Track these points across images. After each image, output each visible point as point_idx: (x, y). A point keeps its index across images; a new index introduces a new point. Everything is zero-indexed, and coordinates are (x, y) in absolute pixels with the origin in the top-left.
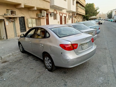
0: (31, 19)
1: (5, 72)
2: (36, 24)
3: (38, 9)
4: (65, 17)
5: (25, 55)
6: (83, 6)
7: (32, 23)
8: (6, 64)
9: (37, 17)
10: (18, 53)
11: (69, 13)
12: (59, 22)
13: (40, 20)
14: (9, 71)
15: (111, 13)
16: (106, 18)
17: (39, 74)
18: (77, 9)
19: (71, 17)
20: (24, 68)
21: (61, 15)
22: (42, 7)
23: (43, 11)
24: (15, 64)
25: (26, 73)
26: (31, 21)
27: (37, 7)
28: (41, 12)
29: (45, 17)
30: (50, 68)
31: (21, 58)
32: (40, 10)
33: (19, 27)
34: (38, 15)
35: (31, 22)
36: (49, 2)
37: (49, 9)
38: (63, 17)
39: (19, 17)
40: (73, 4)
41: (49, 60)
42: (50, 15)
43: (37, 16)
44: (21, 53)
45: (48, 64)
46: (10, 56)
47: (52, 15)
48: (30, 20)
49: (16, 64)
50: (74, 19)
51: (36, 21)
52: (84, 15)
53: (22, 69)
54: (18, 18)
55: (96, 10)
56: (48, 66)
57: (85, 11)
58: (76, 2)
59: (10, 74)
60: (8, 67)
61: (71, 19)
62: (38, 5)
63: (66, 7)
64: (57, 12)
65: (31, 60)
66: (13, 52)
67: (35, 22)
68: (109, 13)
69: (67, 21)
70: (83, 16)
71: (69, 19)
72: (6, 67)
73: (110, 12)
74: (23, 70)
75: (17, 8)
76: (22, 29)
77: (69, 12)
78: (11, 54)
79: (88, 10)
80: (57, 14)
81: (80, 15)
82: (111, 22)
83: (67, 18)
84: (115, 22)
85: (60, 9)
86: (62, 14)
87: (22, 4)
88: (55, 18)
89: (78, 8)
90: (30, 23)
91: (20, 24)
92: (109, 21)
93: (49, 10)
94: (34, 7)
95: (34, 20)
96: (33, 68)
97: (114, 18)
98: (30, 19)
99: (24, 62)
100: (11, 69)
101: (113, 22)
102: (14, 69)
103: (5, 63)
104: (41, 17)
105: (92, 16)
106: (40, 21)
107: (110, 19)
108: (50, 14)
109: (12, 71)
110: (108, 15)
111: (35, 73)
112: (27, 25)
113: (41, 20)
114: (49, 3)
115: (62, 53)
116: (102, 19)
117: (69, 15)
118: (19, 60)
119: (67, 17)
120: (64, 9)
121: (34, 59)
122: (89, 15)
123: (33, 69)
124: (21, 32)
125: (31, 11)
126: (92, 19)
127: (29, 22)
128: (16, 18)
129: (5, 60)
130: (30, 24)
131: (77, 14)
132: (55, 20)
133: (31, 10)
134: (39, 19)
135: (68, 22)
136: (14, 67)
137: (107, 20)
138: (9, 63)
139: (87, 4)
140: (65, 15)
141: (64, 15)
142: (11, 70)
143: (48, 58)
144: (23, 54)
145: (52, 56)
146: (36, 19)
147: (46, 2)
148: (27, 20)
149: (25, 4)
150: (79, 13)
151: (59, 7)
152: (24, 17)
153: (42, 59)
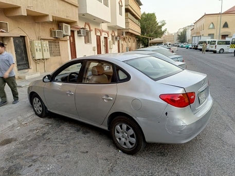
0: (40, 41)
1: (22, 168)
2: (50, 53)
3: (55, 21)
4: (106, 38)
5: (50, 122)
6: (137, 18)
7: (42, 50)
8: (12, 146)
9: (52, 38)
10: (30, 119)
11: (113, 31)
12: (94, 48)
13: (57, 44)
14: (30, 163)
15: (185, 32)
16: (176, 41)
17: (108, 163)
18: (127, 23)
19: (116, 38)
20: (66, 152)
21: (99, 34)
22: (62, 15)
23: (64, 24)
24: (37, 145)
25: (76, 163)
26: (40, 45)
27: (53, 16)
28: (60, 27)
29: (68, 37)
30: (131, 147)
31: (45, 130)
32: (59, 23)
33: (15, 58)
34: (55, 32)
35: (41, 48)
36: (77, 7)
37: (76, 22)
38: (102, 39)
39: (14, 37)
40: (121, 14)
41: (128, 129)
42: (78, 33)
43: (51, 36)
44: (38, 117)
45: (123, 140)
46: (13, 126)
47: (82, 33)
48: (37, 44)
49: (41, 145)
50: (122, 42)
51: (49, 45)
52: (140, 35)
53: (62, 156)
54: (12, 38)
55: (160, 27)
56: (125, 144)
57: (141, 28)
58: (126, 9)
59: (37, 170)
60: (22, 155)
61: (116, 43)
62: (55, 12)
63: (108, 18)
64: (91, 29)
65: (71, 131)
66: (19, 117)
67: (48, 48)
68: (181, 33)
69: (110, 46)
70: (136, 36)
71: (114, 43)
72: (15, 154)
73: (182, 30)
74: (66, 157)
75: (8, 17)
76: (21, 63)
77: (113, 28)
78: (16, 122)
79: (146, 27)
80: (90, 31)
81: (132, 34)
82: (187, 48)
83: (110, 41)
84: (193, 48)
85: (97, 21)
86: (101, 31)
87: (22, 8)
88: (87, 40)
89: (129, 21)
90: (38, 49)
91: (16, 51)
92: (182, 47)
93: (78, 22)
94: (47, 15)
95: (46, 44)
96: (86, 150)
97: (193, 42)
98: (37, 41)
99: (57, 139)
100: (34, 158)
101: (191, 48)
102: (41, 156)
103: (7, 143)
104: (61, 37)
105: (154, 37)
106: (59, 45)
107: (182, 44)
108: (78, 31)
109: (38, 162)
110: (179, 35)
111: (98, 161)
112: (32, 54)
113: (61, 43)
114: (77, 9)
115: (166, 114)
116: (170, 44)
117: (113, 35)
118: (41, 135)
119: (110, 39)
120: (103, 22)
121: (78, 131)
122: (148, 35)
123: (87, 152)
124: (19, 70)
125: (38, 23)
126: (154, 44)
127: (35, 48)
128: (8, 38)
129: (5, 138)
130: (39, 51)
131: (127, 33)
132: (88, 45)
133: (39, 21)
134: (55, 41)
135: (111, 49)
136: (38, 151)
137: (178, 46)
138: (20, 143)
139: (144, 14)
140: (106, 34)
141: (104, 35)
142: (35, 161)
143: (125, 126)
144: (42, 119)
145: (140, 120)
146: (50, 42)
147: (70, 5)
148: (31, 42)
149: (29, 9)
150: (130, 31)
151: (95, 18)
152: (24, 37)
153: (106, 128)
